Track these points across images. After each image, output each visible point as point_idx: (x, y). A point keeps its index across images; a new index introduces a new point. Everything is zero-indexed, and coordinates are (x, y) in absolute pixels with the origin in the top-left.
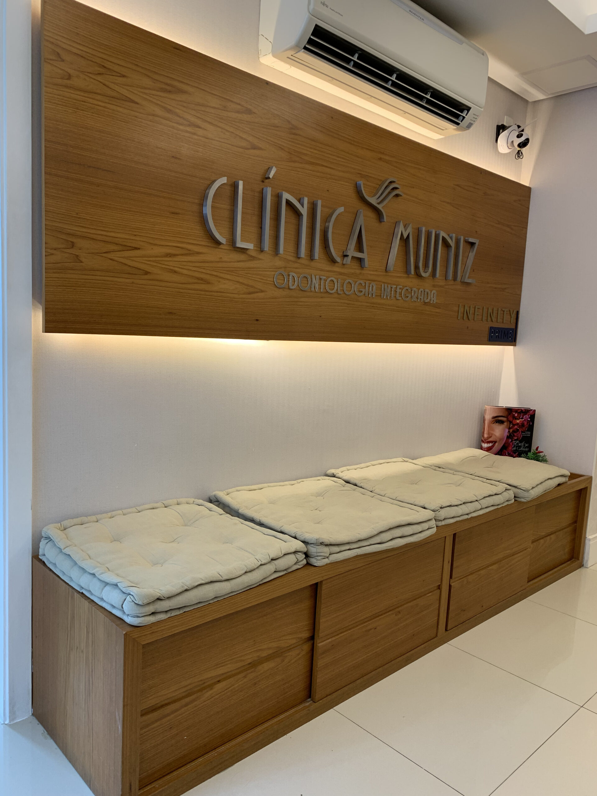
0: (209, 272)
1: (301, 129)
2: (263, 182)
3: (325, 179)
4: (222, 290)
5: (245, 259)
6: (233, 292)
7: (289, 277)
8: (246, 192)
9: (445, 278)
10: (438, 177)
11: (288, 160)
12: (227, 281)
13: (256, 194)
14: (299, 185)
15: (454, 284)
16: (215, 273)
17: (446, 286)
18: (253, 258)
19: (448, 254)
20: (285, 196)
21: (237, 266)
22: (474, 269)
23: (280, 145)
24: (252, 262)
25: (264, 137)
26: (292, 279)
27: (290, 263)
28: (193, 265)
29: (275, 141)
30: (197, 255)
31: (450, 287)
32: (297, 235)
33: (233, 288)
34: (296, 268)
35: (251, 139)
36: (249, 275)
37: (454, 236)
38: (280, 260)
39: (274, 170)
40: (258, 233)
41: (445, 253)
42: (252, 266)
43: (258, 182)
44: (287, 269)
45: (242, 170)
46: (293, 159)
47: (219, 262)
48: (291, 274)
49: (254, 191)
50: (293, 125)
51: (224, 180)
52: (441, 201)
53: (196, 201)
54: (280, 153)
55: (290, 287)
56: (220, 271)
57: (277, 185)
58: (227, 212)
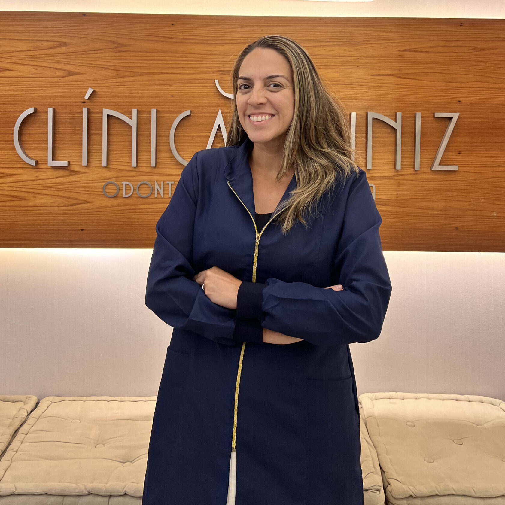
0: (24, 190)
1: (130, 45)
2: (84, 102)
3: (168, 86)
4: (40, 205)
5: (65, 175)
6: (52, 205)
7: (122, 186)
8: (64, 115)
9: (393, 167)
10: (364, 48)
11: (114, 77)
12: (45, 196)
13: (76, 115)
14: (131, 97)
15: (417, 174)
16: (31, 191)
17: (398, 176)
18: (75, 173)
19: (396, 137)
20: (106, 112)
21: (56, 182)
22: (460, 150)
23: (103, 65)
24: (74, 177)
25: (82, 63)
26: (126, 187)
27: (124, 172)
28: (7, 185)
29: (98, 63)
30: (11, 176)
31: (406, 177)
32: (131, 145)
33: (52, 201)
34: (132, 177)
35: (67, 67)
36: (71, 188)
37: (399, 115)
38: (109, 171)
39: (90, 91)
40: (80, 149)
41: (389, 137)
42: (74, 179)
43: (79, 104)
44: (120, 178)
45: (58, 97)
46: (122, 75)
47: (35, 180)
48: (124, 183)
49: (73, 113)
50: (119, 44)
51: (31, 110)
52: (372, 75)
53: (9, 131)
54: (105, 73)
55: (124, 196)
56: (36, 188)
57: (101, 102)
58: (43, 136)
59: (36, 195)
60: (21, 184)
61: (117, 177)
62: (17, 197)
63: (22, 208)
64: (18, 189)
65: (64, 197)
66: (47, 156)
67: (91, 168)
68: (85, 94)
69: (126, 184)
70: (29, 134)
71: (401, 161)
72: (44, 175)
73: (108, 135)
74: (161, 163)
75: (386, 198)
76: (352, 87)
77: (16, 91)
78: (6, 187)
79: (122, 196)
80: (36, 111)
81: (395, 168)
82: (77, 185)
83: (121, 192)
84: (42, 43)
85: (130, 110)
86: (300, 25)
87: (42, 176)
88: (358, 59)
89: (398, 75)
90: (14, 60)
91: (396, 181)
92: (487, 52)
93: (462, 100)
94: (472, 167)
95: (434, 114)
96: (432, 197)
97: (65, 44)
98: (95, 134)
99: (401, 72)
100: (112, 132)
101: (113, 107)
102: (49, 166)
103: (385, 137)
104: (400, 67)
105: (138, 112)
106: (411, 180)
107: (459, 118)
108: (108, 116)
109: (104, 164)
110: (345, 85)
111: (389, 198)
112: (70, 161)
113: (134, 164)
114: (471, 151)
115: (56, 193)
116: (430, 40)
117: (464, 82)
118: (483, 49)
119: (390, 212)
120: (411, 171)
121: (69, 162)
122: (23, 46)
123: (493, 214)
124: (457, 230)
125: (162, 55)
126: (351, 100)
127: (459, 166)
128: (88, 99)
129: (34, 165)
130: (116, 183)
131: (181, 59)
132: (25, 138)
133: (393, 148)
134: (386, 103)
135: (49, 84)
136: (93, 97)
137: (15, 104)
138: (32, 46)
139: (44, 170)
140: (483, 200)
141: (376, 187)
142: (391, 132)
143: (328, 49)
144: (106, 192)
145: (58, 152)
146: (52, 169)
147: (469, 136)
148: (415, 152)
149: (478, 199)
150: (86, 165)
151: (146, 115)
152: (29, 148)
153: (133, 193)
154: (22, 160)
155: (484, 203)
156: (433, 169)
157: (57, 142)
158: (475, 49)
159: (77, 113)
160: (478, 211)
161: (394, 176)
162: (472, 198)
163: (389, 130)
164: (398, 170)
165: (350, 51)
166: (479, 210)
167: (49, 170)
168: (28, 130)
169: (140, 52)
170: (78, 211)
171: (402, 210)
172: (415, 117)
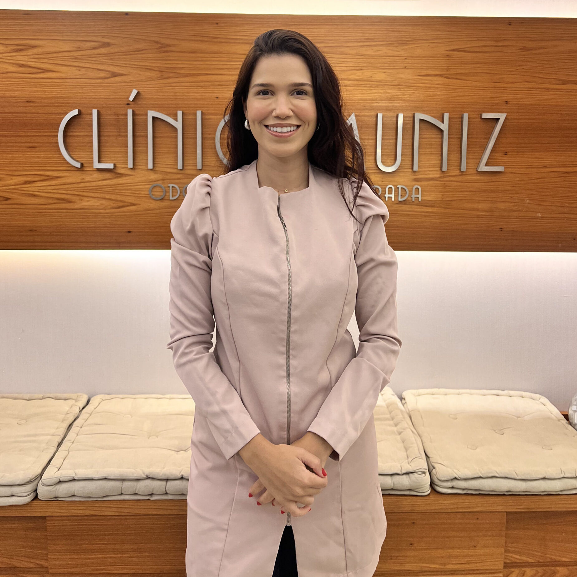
0: (69, 192)
1: (174, 45)
2: (128, 104)
3: (213, 87)
4: (86, 207)
5: (111, 177)
6: (98, 208)
7: (168, 189)
8: (109, 117)
9: (439, 169)
10: (412, 47)
11: (159, 79)
12: (91, 199)
13: (121, 117)
14: (176, 99)
15: (463, 175)
16: (77, 193)
17: (443, 178)
18: (121, 175)
19: (442, 138)
20: (151, 114)
21: (102, 184)
22: (506, 151)
23: (148, 66)
24: (120, 179)
25: (126, 64)
26: (172, 190)
27: (170, 175)
28: (53, 188)
29: (141, 64)
30: (56, 179)
31: (453, 179)
32: (177, 147)
33: (98, 204)
34: (178, 179)
35: (111, 68)
36: (117, 191)
37: (446, 116)
38: (155, 173)
39: (134, 93)
40: (125, 152)
41: (437, 138)
42: (121, 182)
43: (123, 106)
44: (166, 181)
45: (103, 98)
46: (166, 76)
47: (80, 183)
48: (171, 185)
49: (117, 115)
50: (162, 44)
51: (75, 112)
52: (419, 76)
53: (53, 134)
54: (148, 74)
55: (171, 198)
56: (82, 190)
57: (146, 104)
58: (88, 138)
59: (82, 198)
60: (67, 186)
61: (163, 180)
62: (63, 199)
63: (69, 211)
64: (64, 192)
65: (110, 199)
66: (93, 159)
67: (137, 171)
68: (129, 96)
69: (173, 187)
70: (74, 136)
71: (448, 163)
72: (89, 177)
73: (154, 137)
74: (207, 166)
75: (432, 200)
76: (399, 88)
77: (59, 93)
78: (51, 189)
79: (168, 198)
80: (80, 112)
81: (441, 170)
82: (124, 188)
83: (167, 194)
84: (84, 43)
85: (175, 112)
86: (347, 24)
87: (88, 178)
88: (406, 59)
89: (447, 76)
90: (57, 61)
91: (442, 182)
92: (535, 52)
93: (509, 101)
94: (517, 168)
95: (481, 115)
96: (478, 199)
97: (108, 45)
98: (140, 136)
99: (448, 73)
100: (157, 135)
101: (157, 109)
102: (95, 169)
103: (432, 138)
104: (448, 67)
105: (183, 114)
106: (457, 182)
107: (506, 119)
108: (154, 118)
109: (150, 166)
110: (392, 86)
111: (435, 200)
112: (116, 163)
113: (180, 166)
114: (518, 152)
115: (103, 195)
116: (479, 40)
117: (512, 83)
118: (531, 49)
119: (436, 213)
120: (457, 172)
121: (114, 165)
122: (66, 47)
123: (537, 215)
124: (501, 230)
125: (207, 55)
126: (398, 102)
127: (506, 167)
128: (133, 101)
129: (80, 167)
130: (162, 185)
131: (225, 59)
132: (70, 140)
133: (440, 149)
134: (433, 104)
135: (92, 86)
136: (137, 99)
137: (58, 106)
138: (73, 47)
139: (90, 172)
140: (528, 201)
141: (421, 188)
142: (437, 133)
143: (375, 48)
144: (153, 195)
145: (103, 154)
146: (98, 172)
147: (515, 137)
148: (461, 153)
149: (523, 200)
150: (132, 167)
151: (191, 117)
152: (74, 150)
153: (180, 196)
154: (68, 162)
155: (529, 203)
156: (479, 170)
157: (102, 144)
158: (525, 49)
159: (122, 115)
160: (523, 211)
161: (441, 177)
162: (517, 199)
163: (435, 132)
164: (444, 171)
165: (397, 51)
166: (525, 211)
167: (96, 172)
168: (72, 132)
169: (184, 52)
170: (125, 214)
171: (447, 211)
172: (462, 118)
